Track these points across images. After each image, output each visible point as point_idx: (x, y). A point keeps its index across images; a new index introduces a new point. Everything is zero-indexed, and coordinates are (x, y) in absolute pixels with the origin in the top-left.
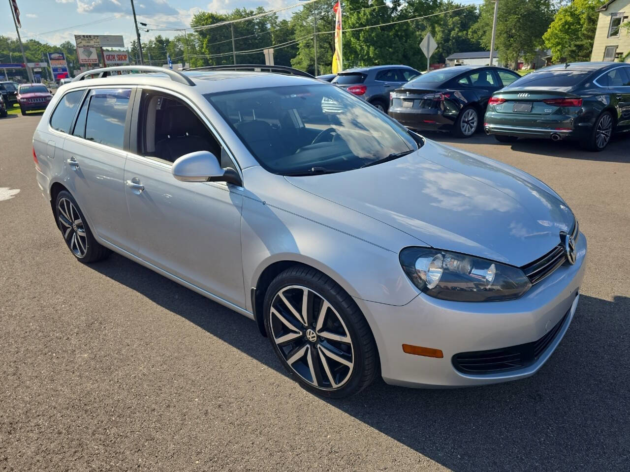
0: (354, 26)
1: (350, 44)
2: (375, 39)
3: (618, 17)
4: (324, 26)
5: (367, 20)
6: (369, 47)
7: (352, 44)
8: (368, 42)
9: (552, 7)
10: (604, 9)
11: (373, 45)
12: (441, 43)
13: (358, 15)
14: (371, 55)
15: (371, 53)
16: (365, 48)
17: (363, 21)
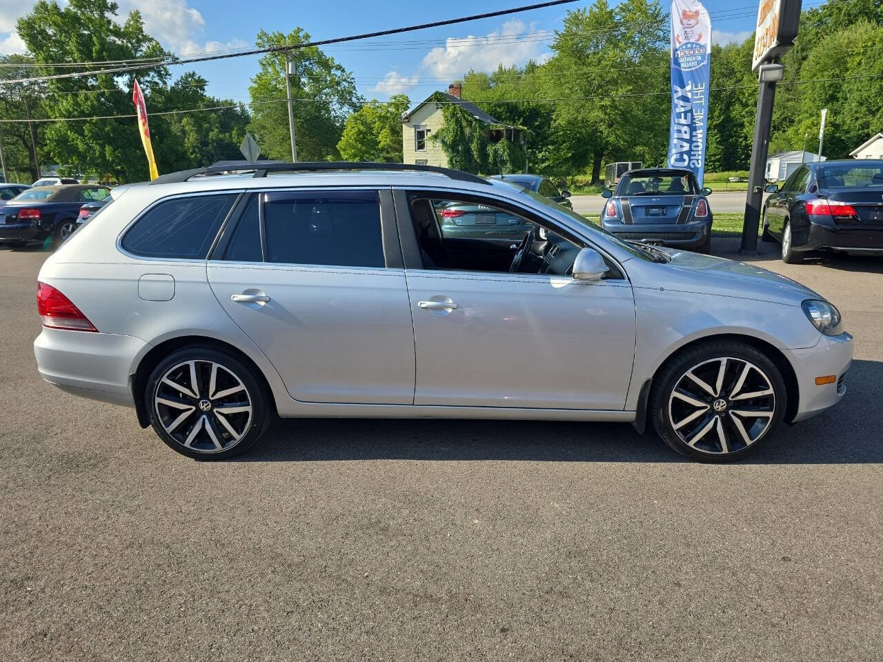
0: (69, 114)
1: (67, 141)
2: (111, 135)
3: (421, 130)
4: (7, 110)
5: (93, 106)
6: (103, 147)
7: (70, 139)
8: (100, 139)
9: (333, 112)
10: (407, 120)
11: (110, 144)
12: (197, 147)
13: (74, 100)
14: (109, 157)
15: (107, 155)
16: (98, 148)
17: (86, 107)
